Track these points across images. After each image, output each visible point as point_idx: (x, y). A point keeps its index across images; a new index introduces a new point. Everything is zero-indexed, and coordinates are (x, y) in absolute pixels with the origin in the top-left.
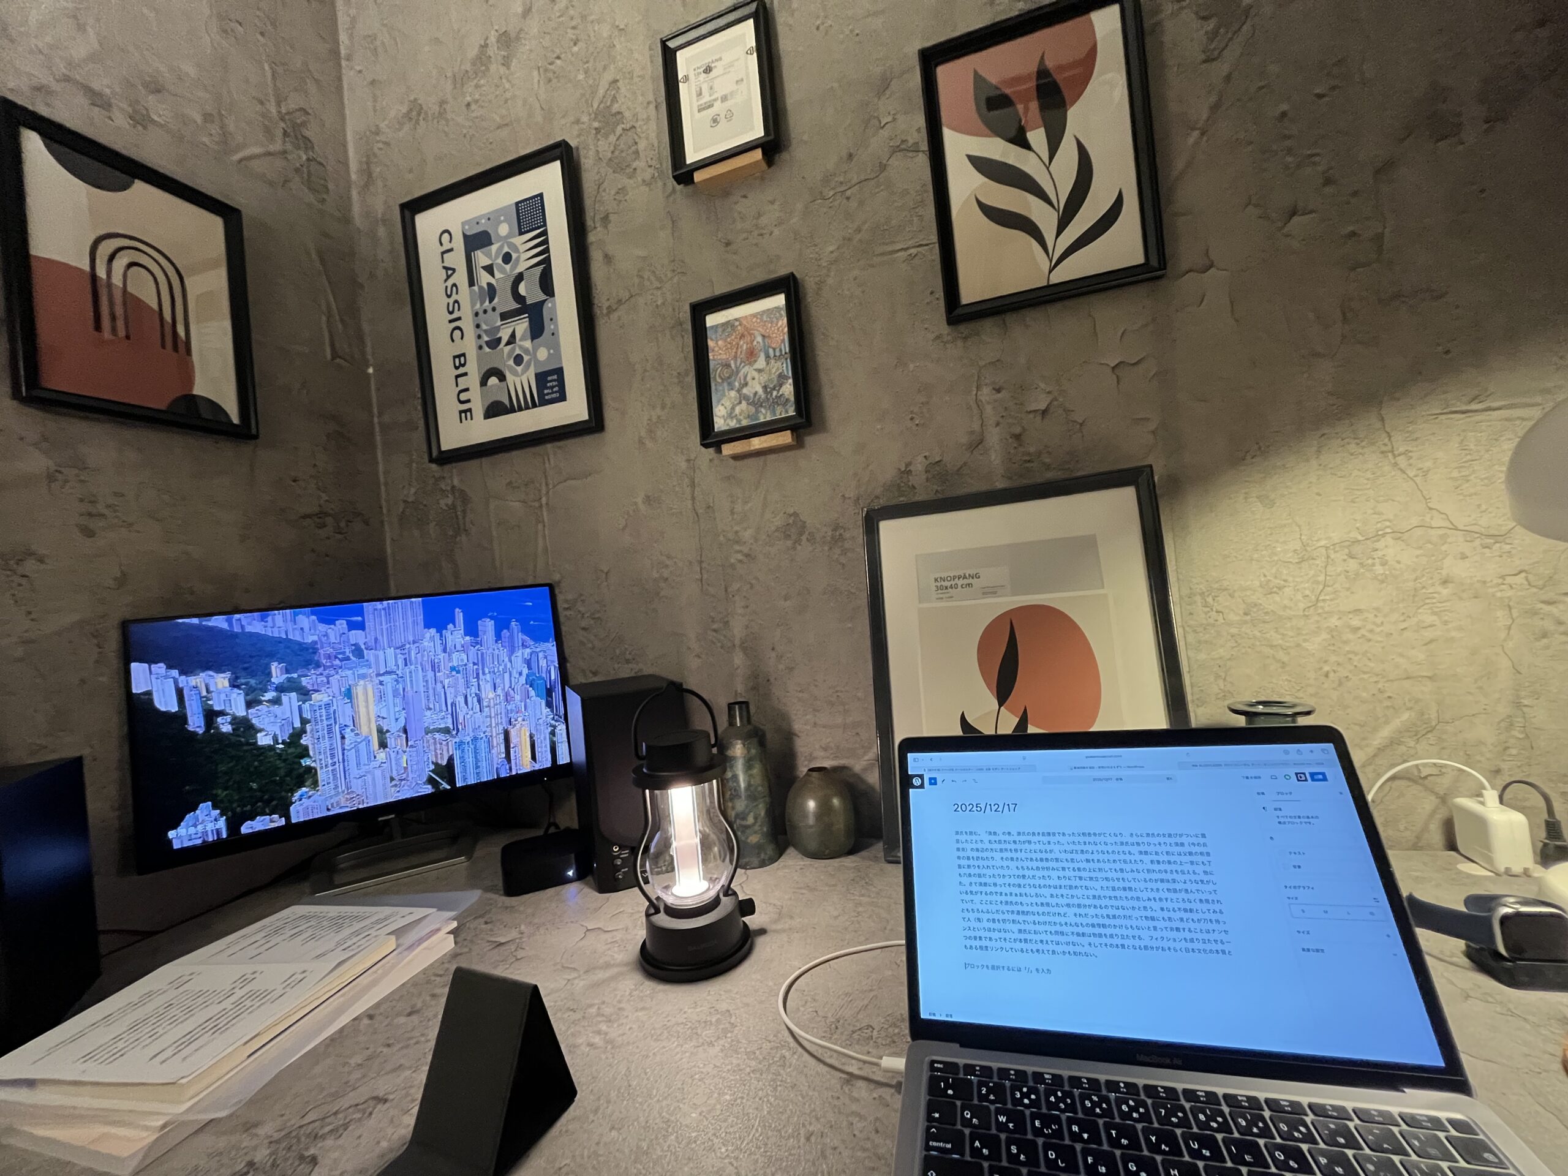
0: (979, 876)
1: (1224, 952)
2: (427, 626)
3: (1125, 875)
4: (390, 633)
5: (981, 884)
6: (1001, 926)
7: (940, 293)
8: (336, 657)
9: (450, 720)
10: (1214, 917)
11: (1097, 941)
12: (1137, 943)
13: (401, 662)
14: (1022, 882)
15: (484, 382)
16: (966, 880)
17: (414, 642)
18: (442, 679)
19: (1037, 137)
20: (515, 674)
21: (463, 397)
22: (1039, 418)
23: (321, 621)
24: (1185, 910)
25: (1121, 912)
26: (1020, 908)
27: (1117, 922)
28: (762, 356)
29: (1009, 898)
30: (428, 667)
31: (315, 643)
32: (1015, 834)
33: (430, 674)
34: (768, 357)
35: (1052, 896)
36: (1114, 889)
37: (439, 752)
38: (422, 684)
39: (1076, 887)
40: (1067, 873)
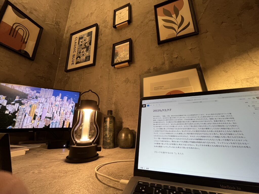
0: (160, 127)
1: (247, 147)
2: (53, 95)
3: (206, 125)
4: (45, 95)
5: (160, 129)
6: (166, 140)
7: (157, 40)
8: (31, 98)
9: (52, 116)
10: (240, 136)
11: (199, 144)
12: (214, 144)
13: (45, 101)
14: (173, 128)
15: (77, 59)
16: (156, 128)
17: (49, 98)
18: (53, 107)
19: (174, 16)
20: (69, 109)
21: (73, 61)
22: (176, 59)
23: (31, 90)
24: (229, 134)
25: (206, 135)
26: (172, 135)
27: (205, 138)
28: (124, 51)
29: (169, 132)
30: (51, 104)
31: (28, 94)
32: (171, 116)
33: (51, 105)
34: (125, 51)
35: (182, 131)
36: (203, 129)
37: (47, 123)
38: (48, 107)
39: (190, 129)
40: (187, 125)
